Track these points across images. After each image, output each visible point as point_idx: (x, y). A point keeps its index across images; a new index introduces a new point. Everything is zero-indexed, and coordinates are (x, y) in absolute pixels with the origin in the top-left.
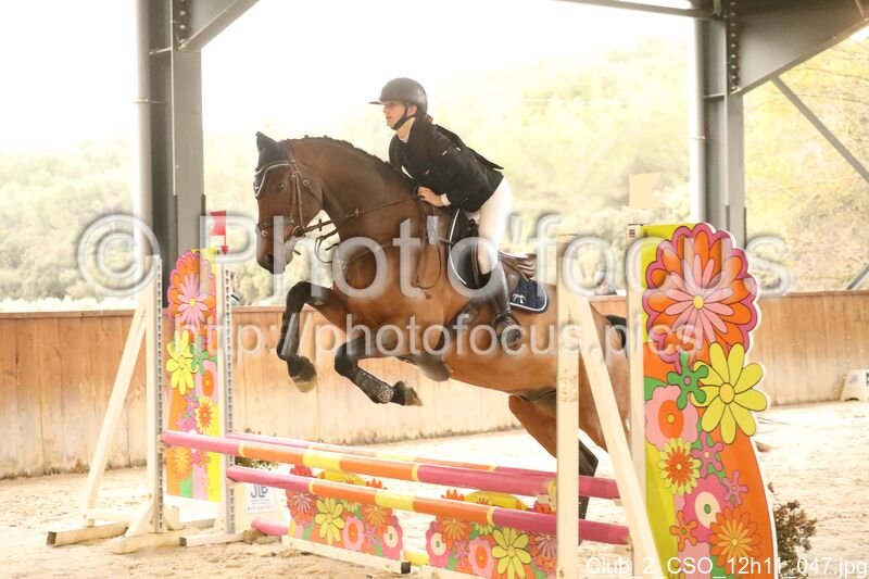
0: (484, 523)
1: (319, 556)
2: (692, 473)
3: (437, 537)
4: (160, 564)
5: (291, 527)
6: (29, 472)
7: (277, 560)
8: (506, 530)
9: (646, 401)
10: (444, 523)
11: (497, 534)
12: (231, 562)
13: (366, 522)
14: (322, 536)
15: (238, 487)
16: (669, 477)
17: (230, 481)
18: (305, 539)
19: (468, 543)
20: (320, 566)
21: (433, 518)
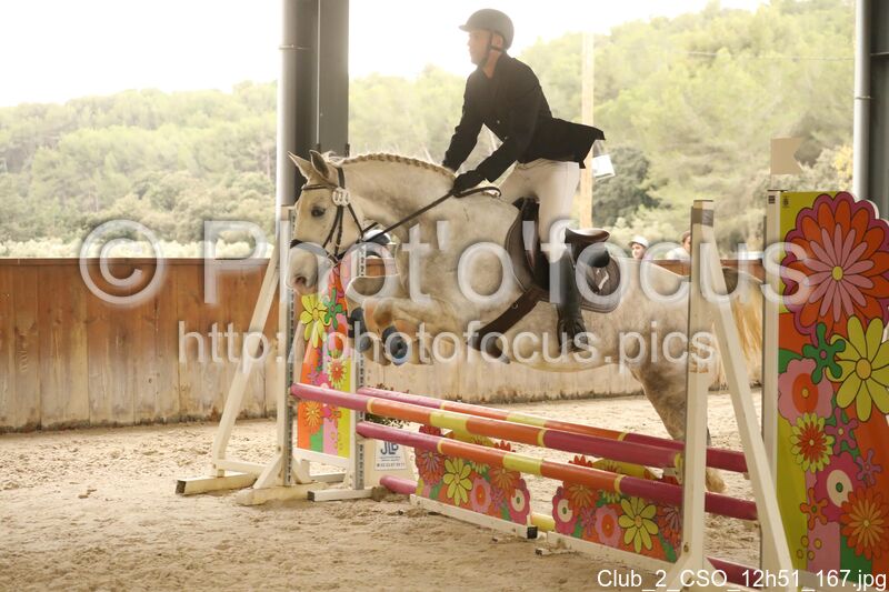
0: (612, 491)
1: (446, 517)
2: (825, 450)
3: (564, 503)
4: (286, 517)
5: (419, 486)
6: (165, 419)
7: (405, 519)
8: (634, 500)
9: (780, 373)
10: (572, 489)
11: (624, 503)
12: (357, 519)
13: (493, 485)
14: (450, 496)
15: (368, 443)
16: (801, 453)
17: (359, 437)
18: (433, 499)
19: (595, 512)
20: (446, 527)
21: (560, 483)
